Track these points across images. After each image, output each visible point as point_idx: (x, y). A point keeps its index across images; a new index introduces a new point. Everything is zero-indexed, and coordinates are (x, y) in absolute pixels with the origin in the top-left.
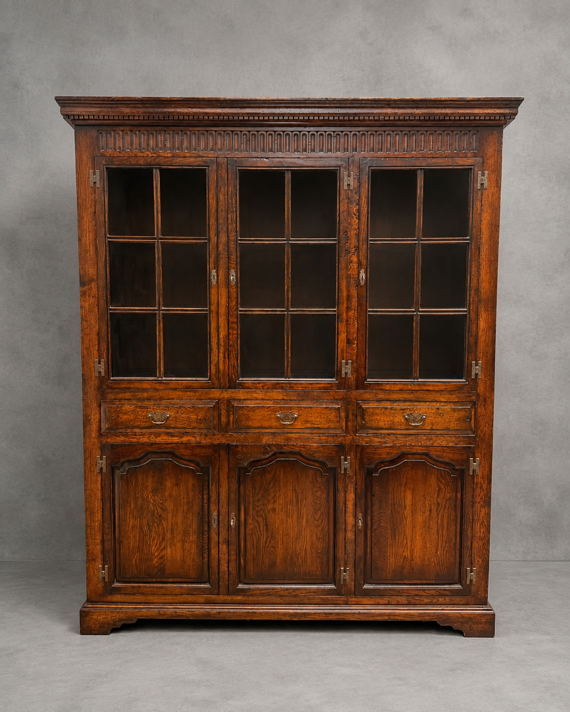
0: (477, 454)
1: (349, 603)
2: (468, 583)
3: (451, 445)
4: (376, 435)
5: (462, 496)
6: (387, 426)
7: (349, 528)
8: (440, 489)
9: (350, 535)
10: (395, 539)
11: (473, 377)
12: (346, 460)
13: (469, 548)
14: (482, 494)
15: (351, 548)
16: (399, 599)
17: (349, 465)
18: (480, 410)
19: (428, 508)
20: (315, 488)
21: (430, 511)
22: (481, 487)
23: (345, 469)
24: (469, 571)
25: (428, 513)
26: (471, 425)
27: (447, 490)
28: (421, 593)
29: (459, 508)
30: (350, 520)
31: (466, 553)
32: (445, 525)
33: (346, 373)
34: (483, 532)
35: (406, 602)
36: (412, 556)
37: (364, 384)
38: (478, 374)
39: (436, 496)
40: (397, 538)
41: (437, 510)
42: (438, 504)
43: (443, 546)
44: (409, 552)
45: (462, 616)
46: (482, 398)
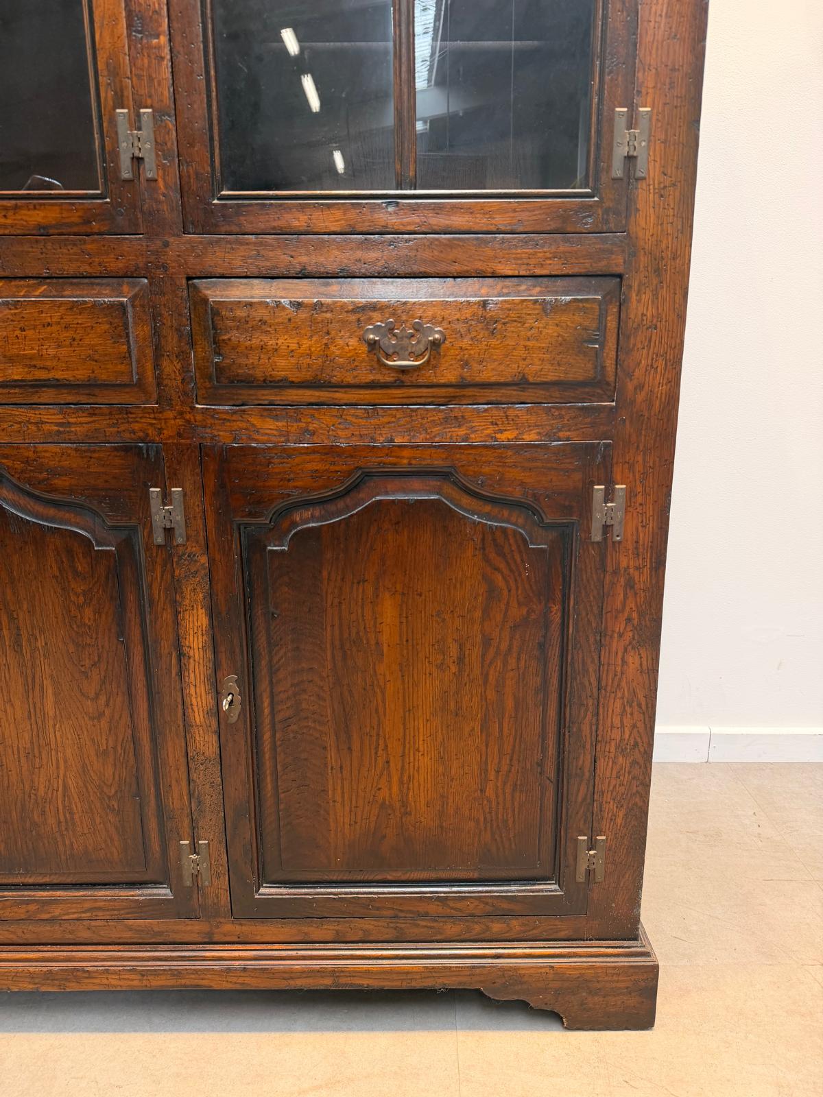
0: (617, 472)
1: (215, 939)
2: (581, 877)
3: (530, 437)
4: (269, 409)
5: (565, 613)
6: (306, 375)
7: (198, 717)
8: (492, 593)
9: (205, 743)
10: (350, 749)
11: (617, 171)
12: (166, 497)
13: (587, 774)
14: (631, 604)
15: (206, 778)
16: (368, 924)
17: (179, 518)
18: (640, 306)
19: (454, 651)
20: (73, 598)
21: (460, 661)
22: (630, 584)
23: (169, 532)
24: (584, 845)
25: (454, 668)
26: (603, 368)
27: (513, 592)
28: (433, 908)
29: (554, 652)
30: (199, 697)
31: (577, 791)
32: (510, 703)
33: (138, 161)
34: (634, 726)
35: (391, 934)
36: (404, 804)
37: (210, 211)
38: (635, 157)
39: (478, 614)
40: (356, 746)
41: (483, 656)
42: (487, 642)
43: (505, 768)
44: (395, 789)
45: (558, 974)
46: (643, 260)
